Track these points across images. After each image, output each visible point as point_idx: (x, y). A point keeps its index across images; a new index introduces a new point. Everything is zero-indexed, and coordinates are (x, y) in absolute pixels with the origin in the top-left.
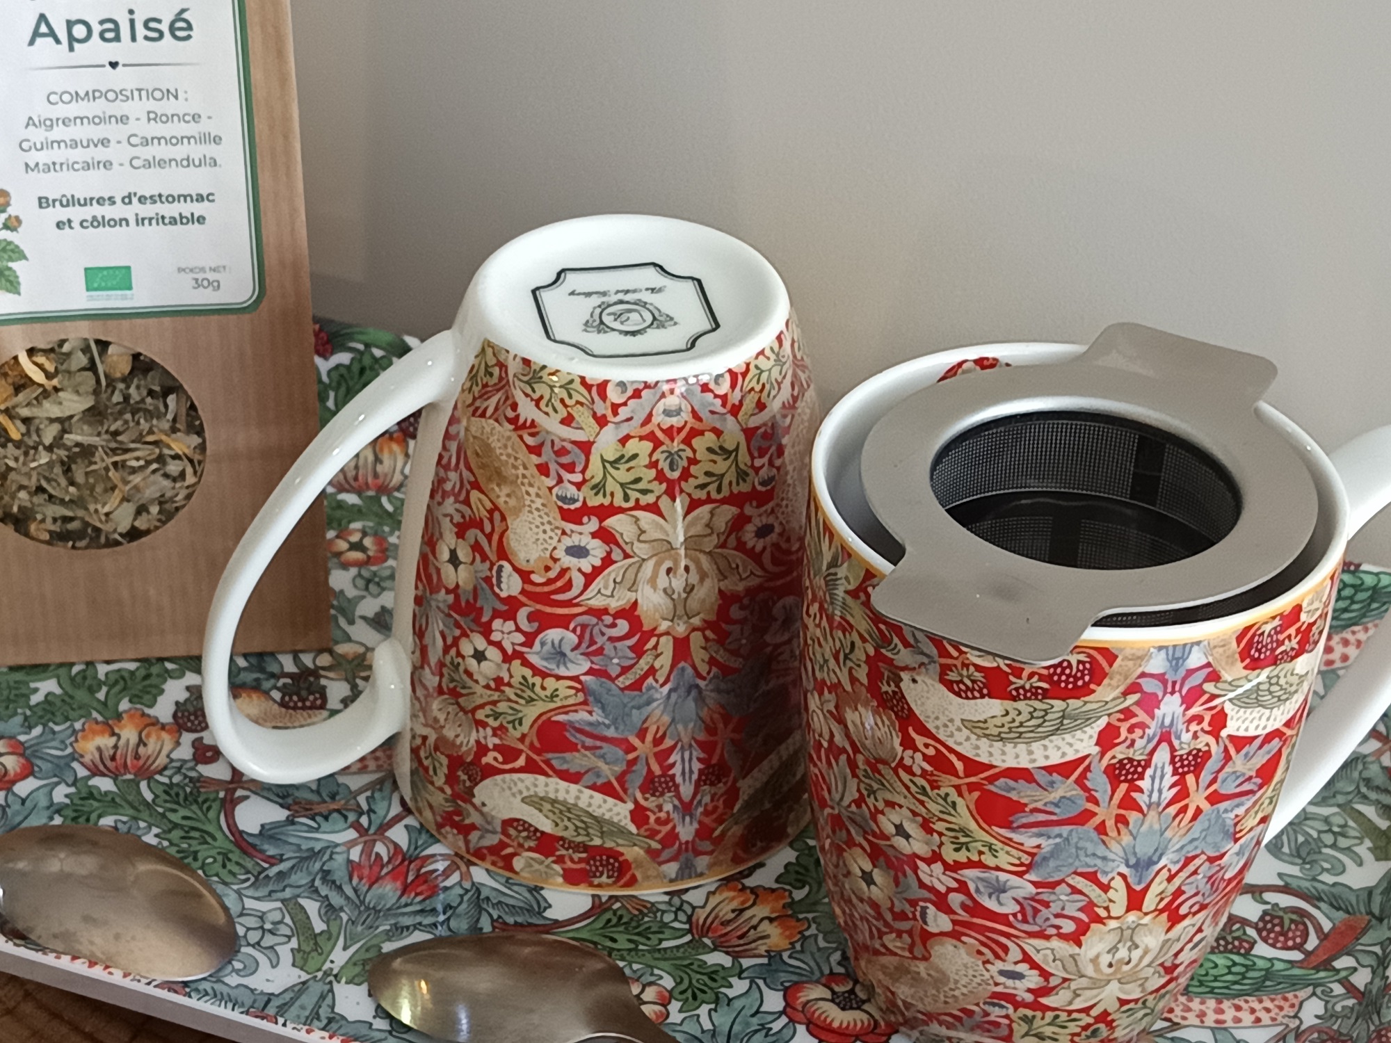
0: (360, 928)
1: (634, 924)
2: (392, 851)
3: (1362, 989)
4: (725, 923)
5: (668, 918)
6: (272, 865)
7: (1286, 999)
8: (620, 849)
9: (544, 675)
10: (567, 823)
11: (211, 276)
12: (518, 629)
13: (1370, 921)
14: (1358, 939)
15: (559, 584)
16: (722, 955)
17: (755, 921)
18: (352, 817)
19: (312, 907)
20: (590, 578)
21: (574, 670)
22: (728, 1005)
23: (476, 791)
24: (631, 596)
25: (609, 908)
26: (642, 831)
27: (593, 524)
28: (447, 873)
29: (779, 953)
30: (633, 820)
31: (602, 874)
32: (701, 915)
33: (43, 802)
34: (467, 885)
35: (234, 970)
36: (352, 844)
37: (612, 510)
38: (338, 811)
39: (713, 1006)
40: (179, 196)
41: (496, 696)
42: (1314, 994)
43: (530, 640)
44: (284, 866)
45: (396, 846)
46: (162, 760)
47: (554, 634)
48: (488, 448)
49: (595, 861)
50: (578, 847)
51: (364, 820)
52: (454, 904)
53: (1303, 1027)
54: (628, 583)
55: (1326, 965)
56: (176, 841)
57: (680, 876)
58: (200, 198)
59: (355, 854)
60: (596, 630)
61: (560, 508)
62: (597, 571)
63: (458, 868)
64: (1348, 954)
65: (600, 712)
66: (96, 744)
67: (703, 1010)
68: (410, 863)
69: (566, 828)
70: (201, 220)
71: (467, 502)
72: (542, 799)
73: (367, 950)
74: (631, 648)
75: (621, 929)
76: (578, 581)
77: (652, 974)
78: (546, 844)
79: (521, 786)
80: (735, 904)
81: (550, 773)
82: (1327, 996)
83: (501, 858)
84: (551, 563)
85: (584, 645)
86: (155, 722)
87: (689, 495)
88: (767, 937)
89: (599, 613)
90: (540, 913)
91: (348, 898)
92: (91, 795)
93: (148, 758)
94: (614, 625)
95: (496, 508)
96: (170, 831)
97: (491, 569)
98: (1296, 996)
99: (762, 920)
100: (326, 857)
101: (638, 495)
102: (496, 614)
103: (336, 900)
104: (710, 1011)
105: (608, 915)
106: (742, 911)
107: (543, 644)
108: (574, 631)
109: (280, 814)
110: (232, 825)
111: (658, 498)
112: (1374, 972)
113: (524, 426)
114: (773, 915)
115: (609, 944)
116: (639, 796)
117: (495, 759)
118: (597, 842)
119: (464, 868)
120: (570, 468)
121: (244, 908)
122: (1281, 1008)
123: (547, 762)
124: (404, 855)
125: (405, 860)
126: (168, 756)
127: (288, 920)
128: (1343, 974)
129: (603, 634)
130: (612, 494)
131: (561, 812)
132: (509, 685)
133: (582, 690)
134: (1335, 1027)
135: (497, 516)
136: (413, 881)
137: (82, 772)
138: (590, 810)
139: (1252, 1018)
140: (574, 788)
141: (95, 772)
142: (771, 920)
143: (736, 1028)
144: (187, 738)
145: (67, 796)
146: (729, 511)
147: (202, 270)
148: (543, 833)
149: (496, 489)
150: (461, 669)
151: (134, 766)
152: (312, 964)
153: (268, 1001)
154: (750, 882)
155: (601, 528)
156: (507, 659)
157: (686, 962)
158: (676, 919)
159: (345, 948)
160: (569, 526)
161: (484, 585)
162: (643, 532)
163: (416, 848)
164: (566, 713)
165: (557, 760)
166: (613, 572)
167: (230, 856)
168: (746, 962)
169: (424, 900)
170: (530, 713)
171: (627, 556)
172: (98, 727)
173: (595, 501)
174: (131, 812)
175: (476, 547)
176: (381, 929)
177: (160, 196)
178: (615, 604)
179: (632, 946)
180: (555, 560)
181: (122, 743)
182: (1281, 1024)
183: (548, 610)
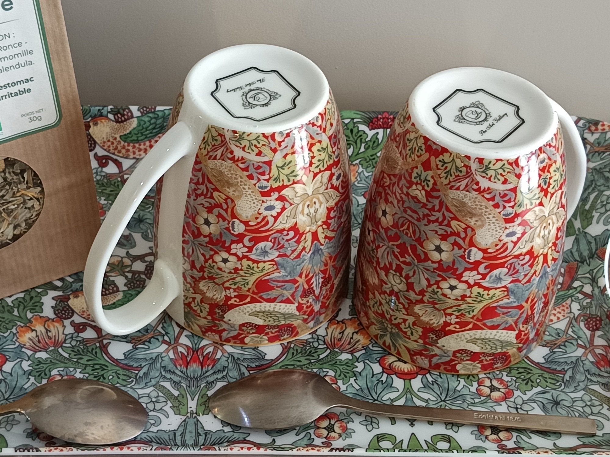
0: (193, 389)
1: (304, 352)
2: (186, 349)
3: (591, 294)
4: (340, 340)
5: (316, 344)
6: (139, 371)
7: (563, 306)
8: (292, 323)
9: (258, 262)
10: (270, 319)
11: (37, 115)
12: (244, 246)
13: (578, 264)
14: (577, 273)
15: (263, 223)
16: (346, 354)
17: (350, 335)
18: (160, 338)
19: (167, 385)
20: (276, 218)
21: (271, 257)
22: (360, 375)
23: (225, 316)
24: (294, 221)
25: (290, 348)
26: (301, 313)
27: (276, 195)
28: (215, 352)
29: (367, 346)
30: (297, 310)
31: (284, 335)
32: (328, 339)
33: (21, 372)
34: (226, 355)
35: (151, 424)
36: (167, 351)
37: (284, 187)
38: (153, 337)
39: (355, 378)
40: (17, 82)
41: (235, 276)
42: (572, 301)
43: (250, 249)
44: (145, 370)
45: (187, 346)
46: (62, 337)
47: (261, 245)
48: (221, 173)
49: (282, 330)
50: (274, 327)
51: (166, 338)
52: (227, 366)
53: (576, 316)
54: (292, 216)
55: (570, 287)
56: (91, 373)
57: (314, 326)
58: (27, 81)
59: (171, 355)
60: (280, 238)
61: (260, 192)
62: (279, 214)
63: (218, 348)
64: (576, 280)
65: (283, 271)
66: (27, 337)
67: (352, 380)
68: (197, 352)
69: (270, 321)
70: (29, 90)
71: (212, 197)
72: (258, 312)
73: (202, 397)
74: (295, 242)
75: (300, 355)
76: (271, 220)
77: (323, 372)
78: (260, 330)
79: (248, 309)
80: (338, 330)
81: (262, 301)
82: (578, 300)
83: (239, 339)
84: (258, 216)
85: (276, 246)
86: (48, 319)
87: (313, 172)
88: (359, 341)
89: (280, 231)
90: (263, 359)
91: (180, 376)
92: (40, 362)
93: (55, 336)
94: (288, 234)
95: (229, 198)
96: (85, 369)
97: (228, 224)
98: (567, 304)
99: (353, 333)
100: (160, 360)
101: (293, 178)
102: (233, 242)
103: (176, 379)
104: (355, 380)
105: (291, 351)
106: (343, 332)
107: (257, 250)
108: (271, 241)
109: (129, 347)
110: (111, 358)
111: (302, 177)
112: (592, 286)
113: (238, 160)
114: (356, 330)
115: (299, 363)
116: (300, 300)
117: (235, 301)
118: (283, 323)
119: (221, 348)
120: (263, 174)
121: (139, 395)
122: (564, 310)
123: (261, 297)
124: (192, 349)
125: (195, 351)
126: (63, 334)
127: (160, 394)
128: (579, 289)
129: (283, 239)
130: (283, 180)
131: (267, 315)
132: (241, 270)
133: (276, 264)
134: (588, 312)
135: (229, 201)
136: (203, 360)
137: (30, 353)
138: (280, 311)
139: (556, 318)
140: (273, 304)
141: (36, 351)
142: (357, 333)
143: (369, 385)
144: (67, 322)
145: (29, 366)
146: (328, 173)
147: (33, 113)
148: (259, 325)
149: (228, 190)
150: (216, 267)
151: (51, 343)
152: (183, 411)
153: (175, 434)
154: (339, 318)
155: (279, 196)
156: (240, 259)
157: (334, 362)
158: (319, 344)
159: (193, 400)
160: (265, 199)
161: (225, 231)
162: (297, 193)
163: (196, 345)
164: (269, 275)
165: (265, 295)
166: (286, 213)
167: (118, 372)
168: (357, 354)
169: (212, 367)
170: (252, 280)
171: (291, 204)
172: (24, 329)
173: (275, 185)
174: (63, 365)
175: (219, 216)
176: (202, 386)
177: (8, 84)
178: (287, 226)
179: (309, 362)
180: (260, 214)
181: (39, 334)
182: (567, 317)
183: (258, 235)
